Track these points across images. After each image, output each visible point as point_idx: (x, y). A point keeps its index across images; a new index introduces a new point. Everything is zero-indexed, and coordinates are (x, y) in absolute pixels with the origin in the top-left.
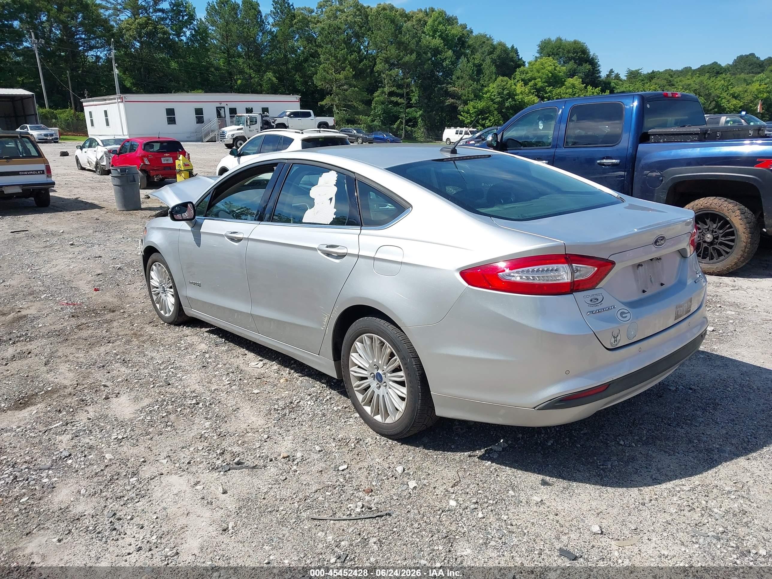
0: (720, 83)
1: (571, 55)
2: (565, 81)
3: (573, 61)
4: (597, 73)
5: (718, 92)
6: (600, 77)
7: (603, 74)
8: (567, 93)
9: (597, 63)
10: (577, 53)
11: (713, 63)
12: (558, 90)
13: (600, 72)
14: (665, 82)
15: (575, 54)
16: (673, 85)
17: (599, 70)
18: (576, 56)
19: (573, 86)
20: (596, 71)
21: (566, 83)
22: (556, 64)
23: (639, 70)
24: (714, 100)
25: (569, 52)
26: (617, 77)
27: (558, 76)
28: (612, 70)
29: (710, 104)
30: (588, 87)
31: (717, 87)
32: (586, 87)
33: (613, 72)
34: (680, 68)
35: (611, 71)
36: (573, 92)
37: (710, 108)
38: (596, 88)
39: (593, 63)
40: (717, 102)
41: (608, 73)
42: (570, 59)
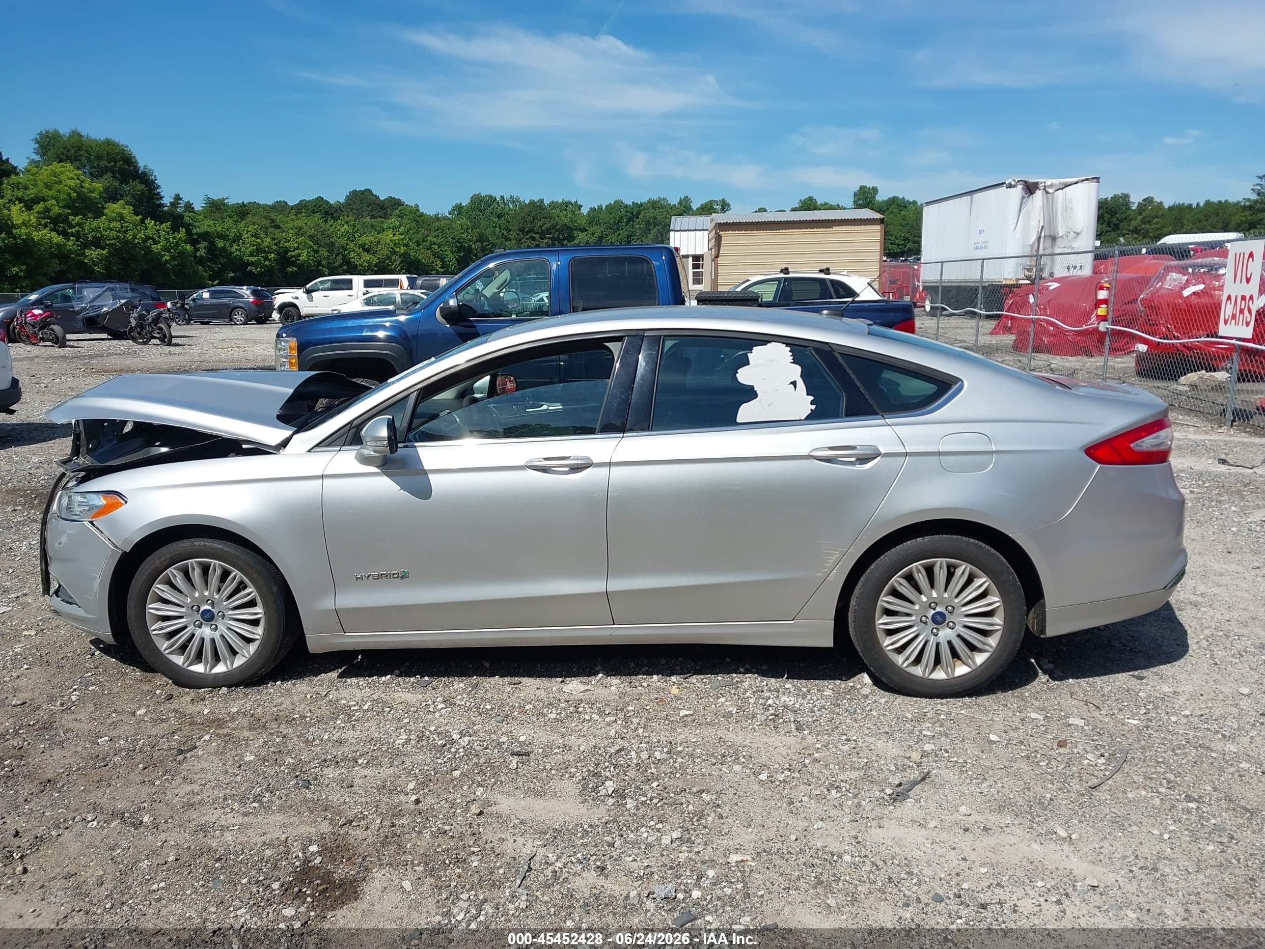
0: (342, 229)
1: (103, 163)
2: (103, 208)
3: (109, 175)
4: (158, 199)
5: (343, 241)
6: (163, 205)
7: (167, 200)
8: (111, 230)
9: (153, 182)
10: (116, 162)
11: (317, 199)
12: (95, 223)
13: (161, 198)
14: (267, 222)
15: (112, 164)
16: (279, 227)
17: (158, 194)
18: (115, 166)
19: (121, 218)
20: (155, 194)
21: (106, 211)
22: (82, 177)
23: (224, 199)
24: (340, 253)
25: (99, 157)
26: (189, 207)
27: (90, 198)
28: (178, 195)
29: (336, 258)
30: (147, 221)
31: (339, 233)
32: (142, 221)
33: (181, 199)
34: (270, 202)
35: (178, 198)
36: (122, 227)
37: (337, 264)
38: (161, 223)
39: (147, 181)
40: (344, 256)
41: (172, 200)
42: (106, 170)
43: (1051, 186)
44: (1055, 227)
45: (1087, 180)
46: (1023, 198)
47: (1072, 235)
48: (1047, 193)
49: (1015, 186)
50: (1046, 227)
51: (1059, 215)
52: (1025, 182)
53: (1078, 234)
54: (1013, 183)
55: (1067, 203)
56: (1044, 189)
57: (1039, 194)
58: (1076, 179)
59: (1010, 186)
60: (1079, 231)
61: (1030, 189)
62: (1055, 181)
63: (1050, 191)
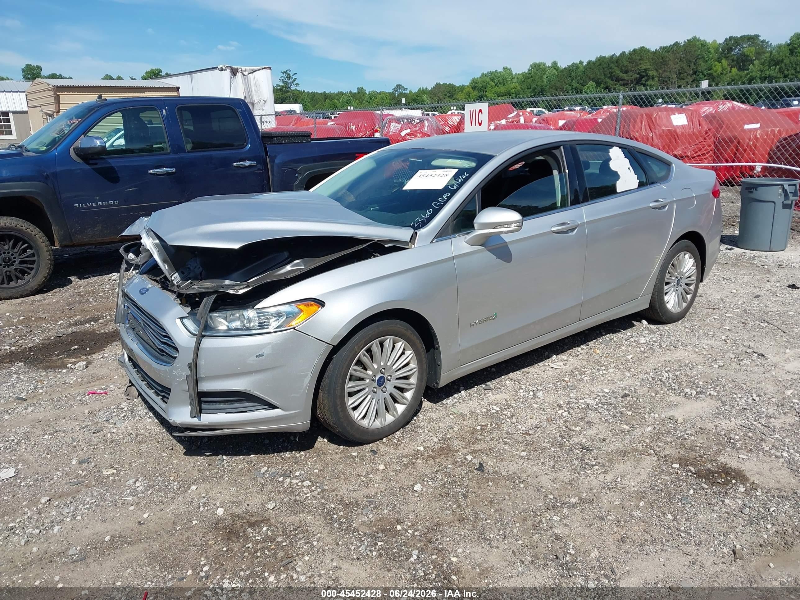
43: (246, 70)
44: (252, 97)
45: (265, 68)
46: (231, 78)
47: (262, 102)
48: (244, 75)
49: (225, 70)
50: (247, 96)
51: (253, 90)
52: (231, 67)
53: (265, 101)
54: (224, 68)
55: (256, 81)
56: (242, 73)
57: (239, 75)
58: (259, 68)
59: (222, 70)
60: (265, 100)
61: (234, 72)
62: (248, 68)
63: (245, 73)
